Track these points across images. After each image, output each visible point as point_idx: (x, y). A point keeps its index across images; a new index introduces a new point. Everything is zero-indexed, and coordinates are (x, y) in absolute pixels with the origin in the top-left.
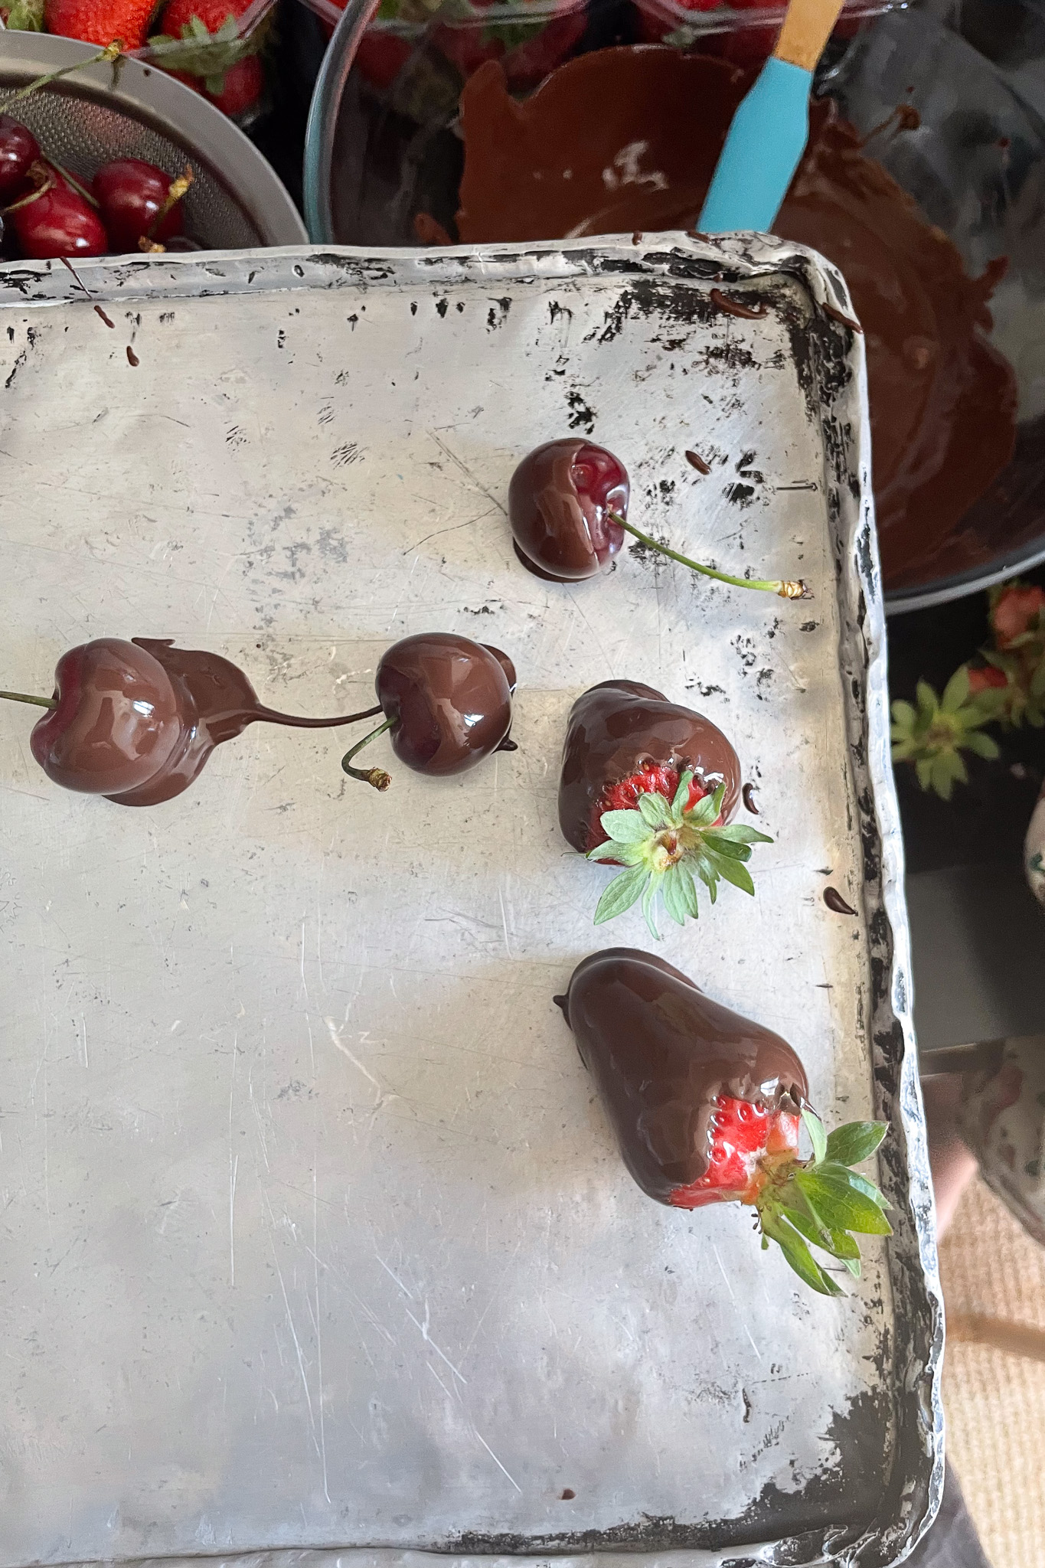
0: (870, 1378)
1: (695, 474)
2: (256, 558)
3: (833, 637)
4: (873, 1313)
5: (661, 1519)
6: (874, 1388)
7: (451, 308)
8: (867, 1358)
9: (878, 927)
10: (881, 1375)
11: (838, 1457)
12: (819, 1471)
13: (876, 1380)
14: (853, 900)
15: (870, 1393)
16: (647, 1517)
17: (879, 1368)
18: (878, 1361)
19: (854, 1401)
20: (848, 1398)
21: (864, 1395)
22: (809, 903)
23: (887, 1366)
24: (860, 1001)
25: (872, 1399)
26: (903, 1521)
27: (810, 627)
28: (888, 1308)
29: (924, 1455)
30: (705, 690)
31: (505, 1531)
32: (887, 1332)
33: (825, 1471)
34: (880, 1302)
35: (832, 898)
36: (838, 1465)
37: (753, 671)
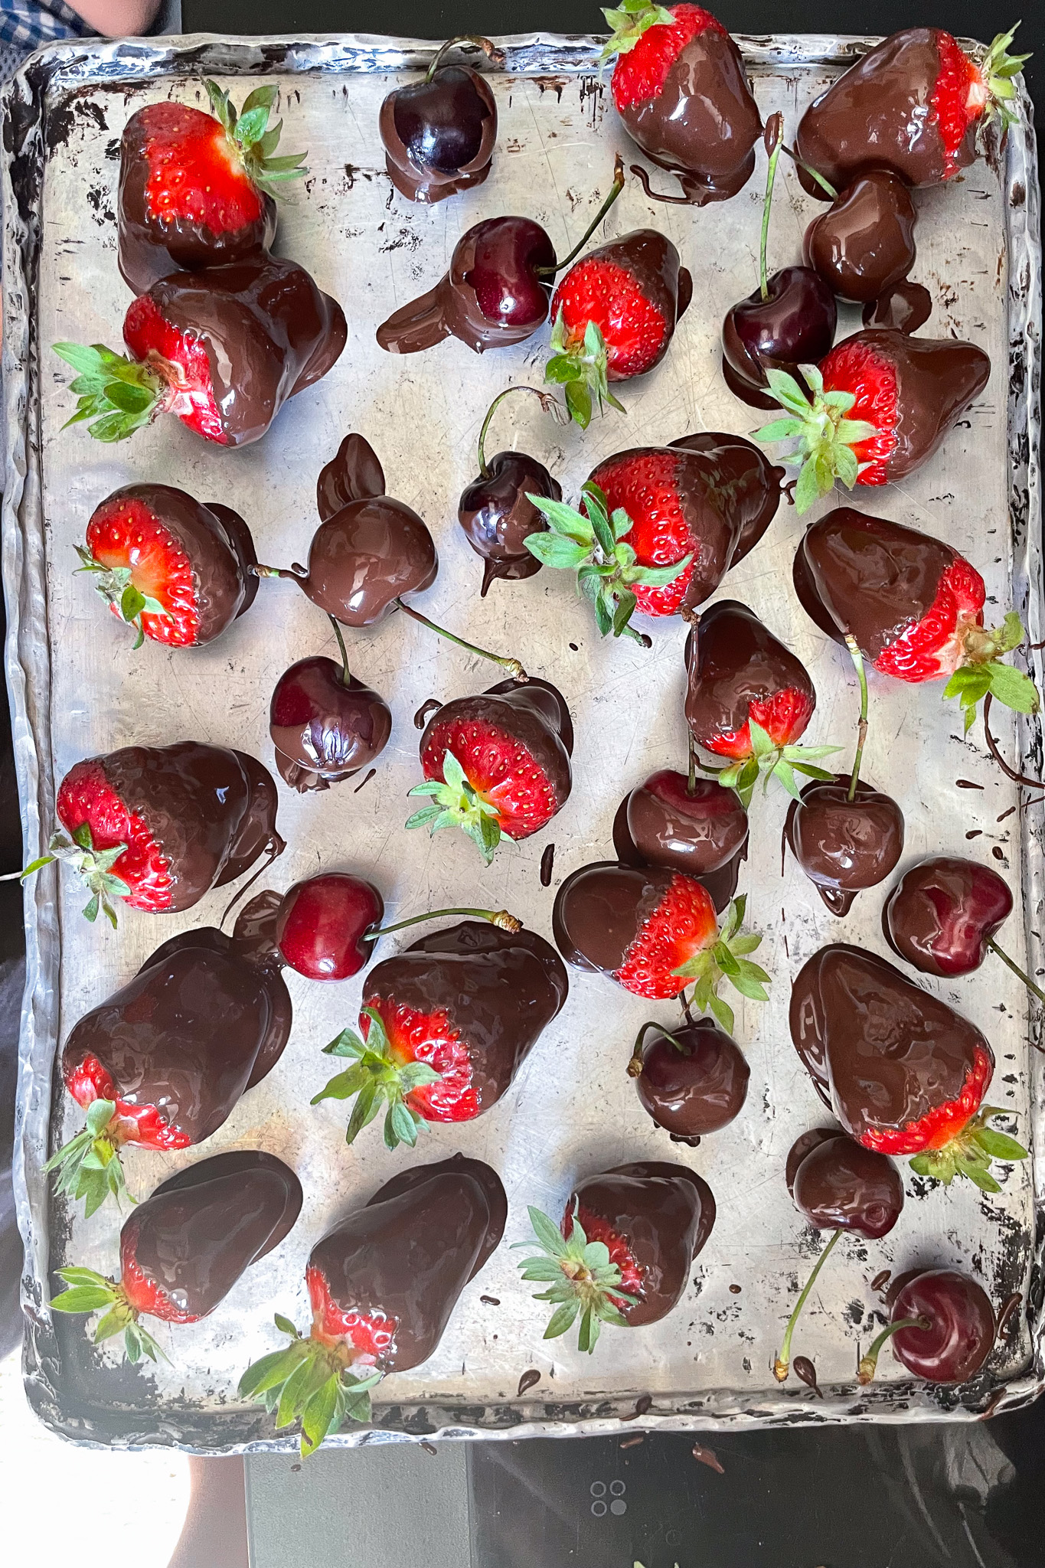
0: (167, 1392)
1: (871, 1277)
2: (810, 926)
3: (737, 1385)
4: (215, 1397)
5: (70, 1229)
6: (160, 1396)
7: (1010, 1086)
8: (183, 1391)
9: (510, 1416)
10: (170, 1402)
11: (110, 1366)
12: (100, 1351)
13: (166, 1398)
14: (530, 1393)
15: (156, 1392)
16: (73, 1218)
17: (175, 1401)
18: (180, 1400)
19: (152, 1380)
20: (153, 1376)
21: (156, 1388)
22: (528, 1358)
23: (176, 1406)
24: (452, 1396)
25: (153, 1394)
26: (65, 1420)
27: (747, 1366)
28: (219, 1408)
29: (112, 1438)
30: (698, 1281)
31: (66, 1111)
32: (202, 1407)
33: (101, 1356)
34: (224, 1402)
35: (532, 1377)
36: (104, 1365)
37: (712, 1320)
